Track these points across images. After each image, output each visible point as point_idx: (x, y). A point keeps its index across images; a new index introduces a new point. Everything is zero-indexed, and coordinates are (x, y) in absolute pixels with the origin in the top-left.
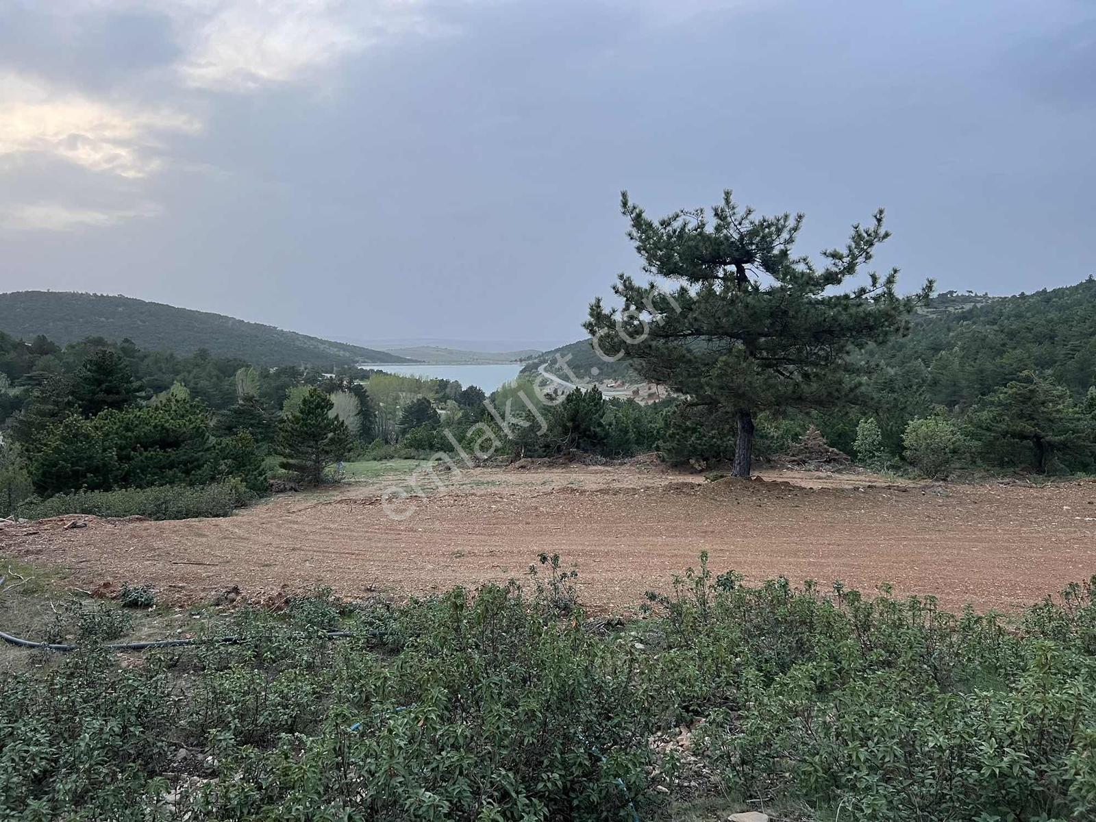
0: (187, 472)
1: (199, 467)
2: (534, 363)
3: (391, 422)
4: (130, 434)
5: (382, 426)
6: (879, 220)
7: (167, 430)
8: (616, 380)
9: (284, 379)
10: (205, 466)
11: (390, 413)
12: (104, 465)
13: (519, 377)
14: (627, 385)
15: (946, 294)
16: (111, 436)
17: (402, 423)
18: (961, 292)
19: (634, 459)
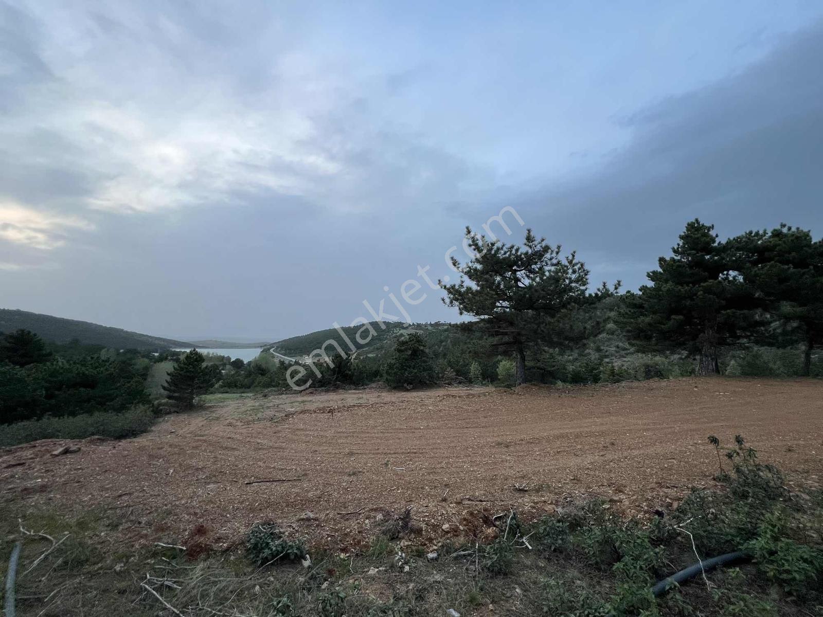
1: (112, 400)
2: (268, 348)
4: (54, 379)
6: (573, 256)
9: (129, 356)
12: (33, 401)
13: (260, 354)
18: (442, 322)
19: (369, 386)
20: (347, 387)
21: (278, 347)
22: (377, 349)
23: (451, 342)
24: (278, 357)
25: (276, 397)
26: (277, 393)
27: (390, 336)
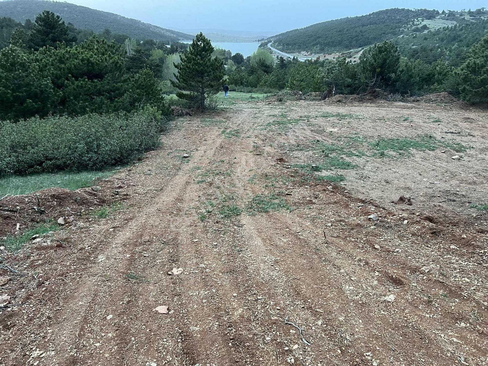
0: (111, 100)
1: (121, 95)
2: (265, 42)
4: (63, 66)
7: (92, 64)
8: (307, 52)
10: (126, 95)
12: (42, 92)
13: (258, 49)
14: (313, 54)
16: (48, 67)
19: (423, 97)
20: (389, 97)
21: (275, 42)
24: (275, 53)
25: (295, 102)
26: (294, 97)
27: (408, 29)
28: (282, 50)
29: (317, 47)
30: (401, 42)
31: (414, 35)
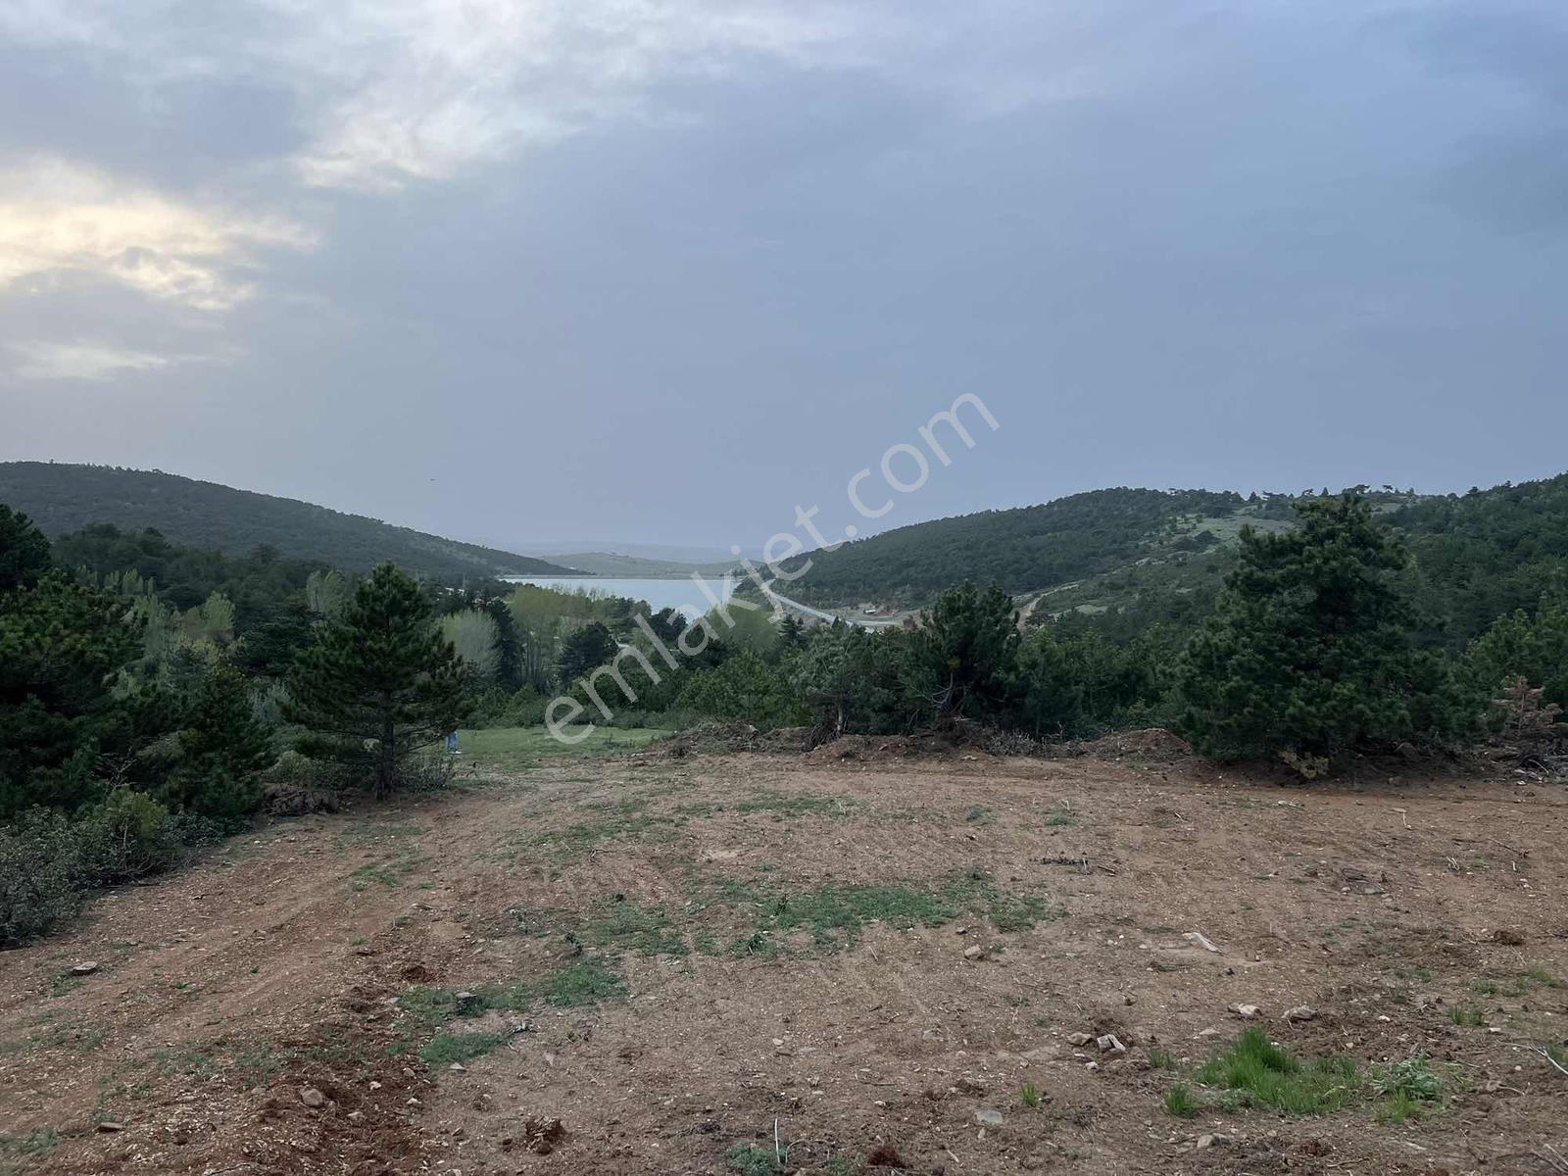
3: (545, 659)
5: (532, 667)
8: (877, 604)
11: (544, 646)
14: (894, 611)
15: (1353, 490)
17: (564, 661)
18: (1376, 487)
19: (1100, 743)
20: (996, 741)
22: (1114, 587)
23: (1424, 564)
25: (718, 760)
26: (724, 743)
27: (1161, 543)
28: (804, 601)
29: (903, 592)
30: (1144, 578)
31: (1180, 559)
